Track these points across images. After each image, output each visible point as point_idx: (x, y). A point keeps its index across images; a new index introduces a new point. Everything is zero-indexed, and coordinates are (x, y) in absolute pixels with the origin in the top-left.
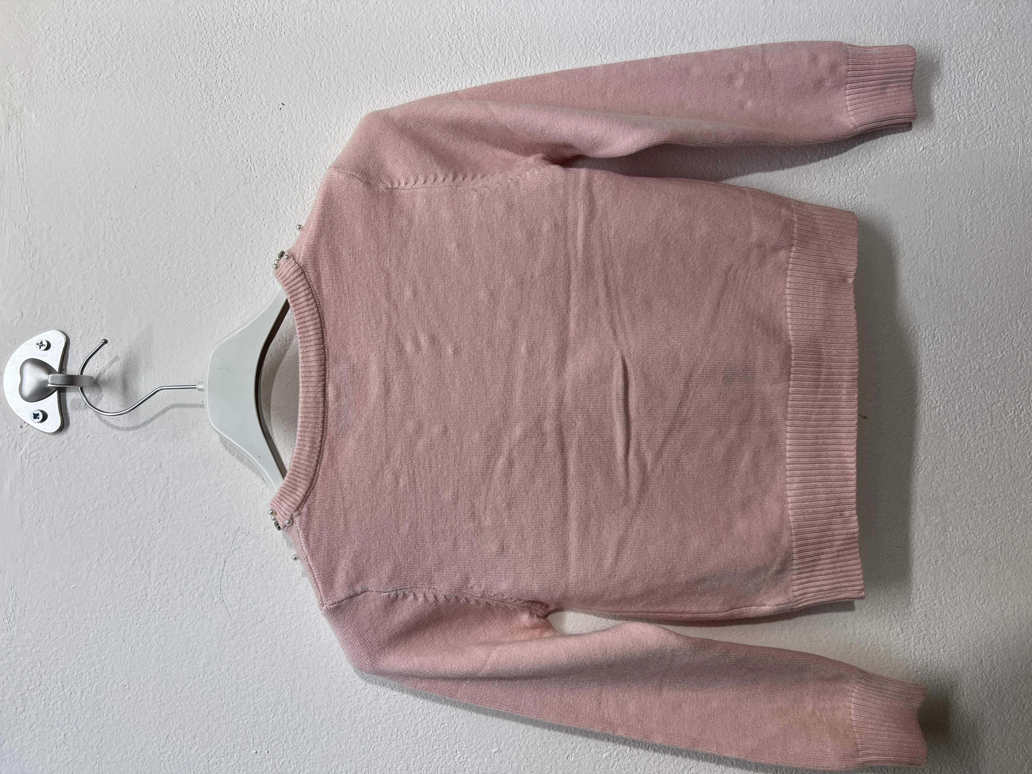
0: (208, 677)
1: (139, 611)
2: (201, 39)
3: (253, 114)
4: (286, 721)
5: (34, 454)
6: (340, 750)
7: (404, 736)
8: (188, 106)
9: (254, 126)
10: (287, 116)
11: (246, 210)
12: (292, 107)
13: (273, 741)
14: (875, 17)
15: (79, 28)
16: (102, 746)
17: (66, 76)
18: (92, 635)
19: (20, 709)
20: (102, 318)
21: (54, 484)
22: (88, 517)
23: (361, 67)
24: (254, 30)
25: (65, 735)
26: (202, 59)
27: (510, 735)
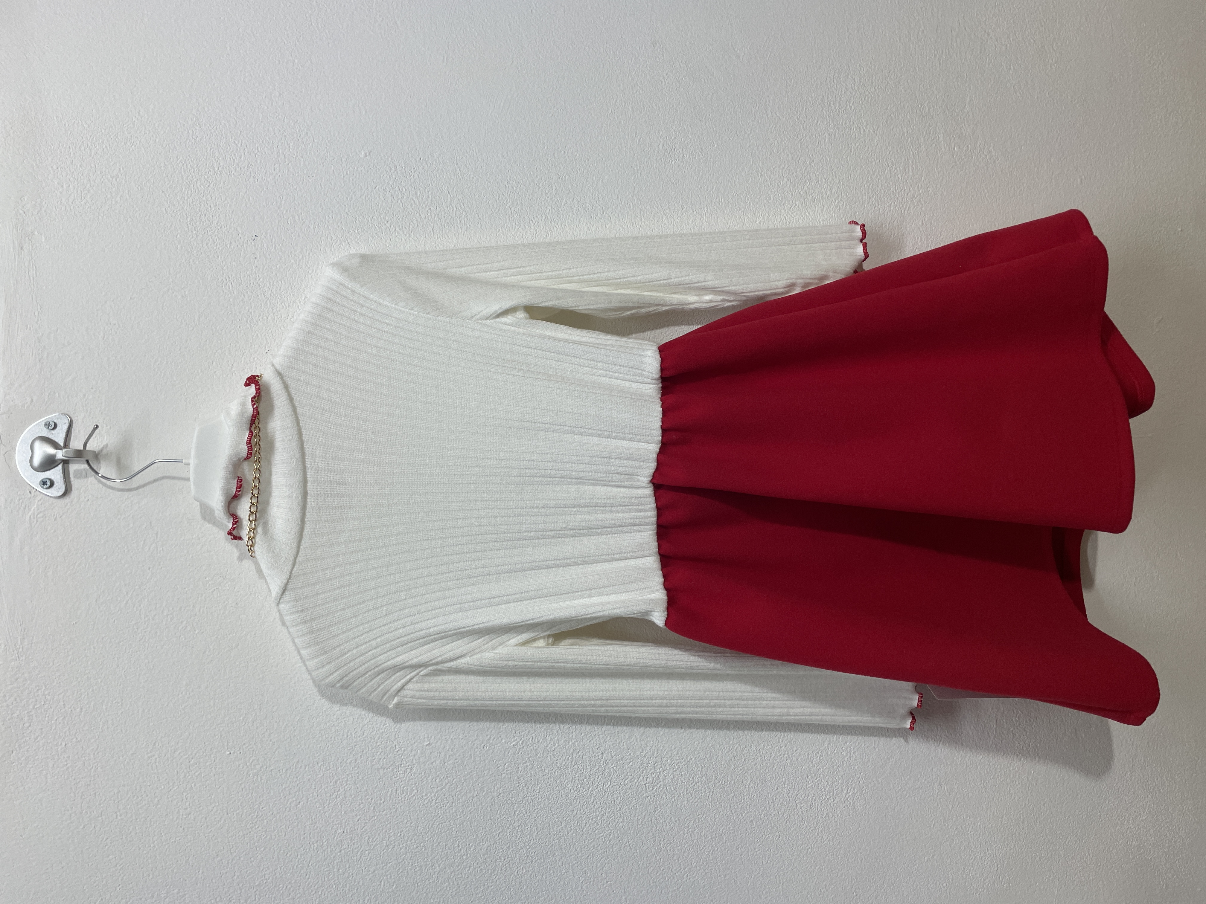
0: (189, 694)
1: (131, 642)
2: (187, 181)
3: (231, 243)
4: (255, 728)
5: (41, 515)
6: (300, 749)
7: (353, 735)
8: (176, 235)
9: (231, 252)
10: (260, 245)
11: (225, 319)
12: (263, 239)
13: (244, 744)
14: (714, 188)
15: (84, 168)
16: (98, 753)
17: (72, 207)
18: (89, 663)
19: (26, 725)
20: (101, 404)
21: (58, 539)
22: (87, 565)
23: (320, 210)
24: (233, 176)
25: (66, 745)
26: (188, 198)
27: (439, 731)
